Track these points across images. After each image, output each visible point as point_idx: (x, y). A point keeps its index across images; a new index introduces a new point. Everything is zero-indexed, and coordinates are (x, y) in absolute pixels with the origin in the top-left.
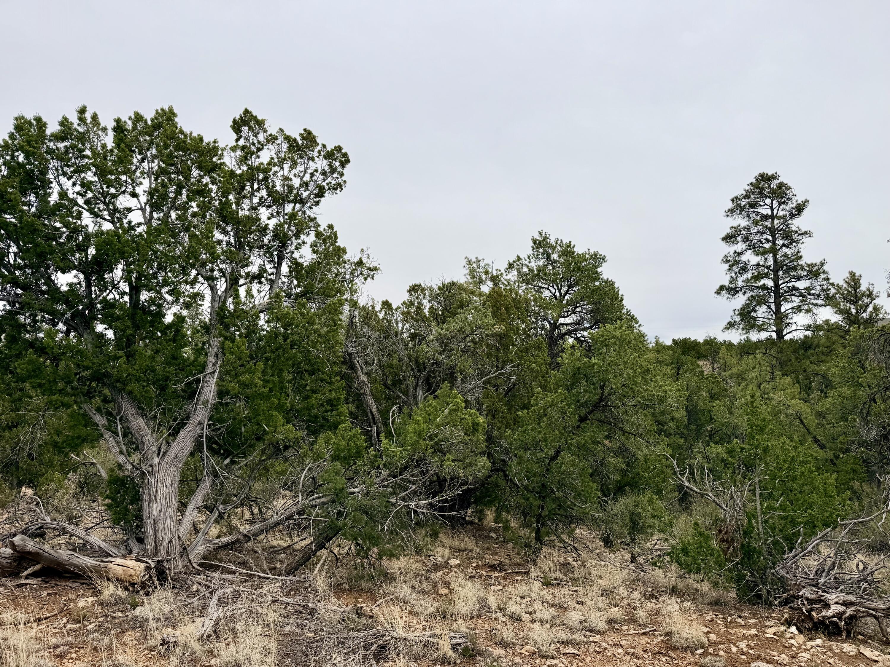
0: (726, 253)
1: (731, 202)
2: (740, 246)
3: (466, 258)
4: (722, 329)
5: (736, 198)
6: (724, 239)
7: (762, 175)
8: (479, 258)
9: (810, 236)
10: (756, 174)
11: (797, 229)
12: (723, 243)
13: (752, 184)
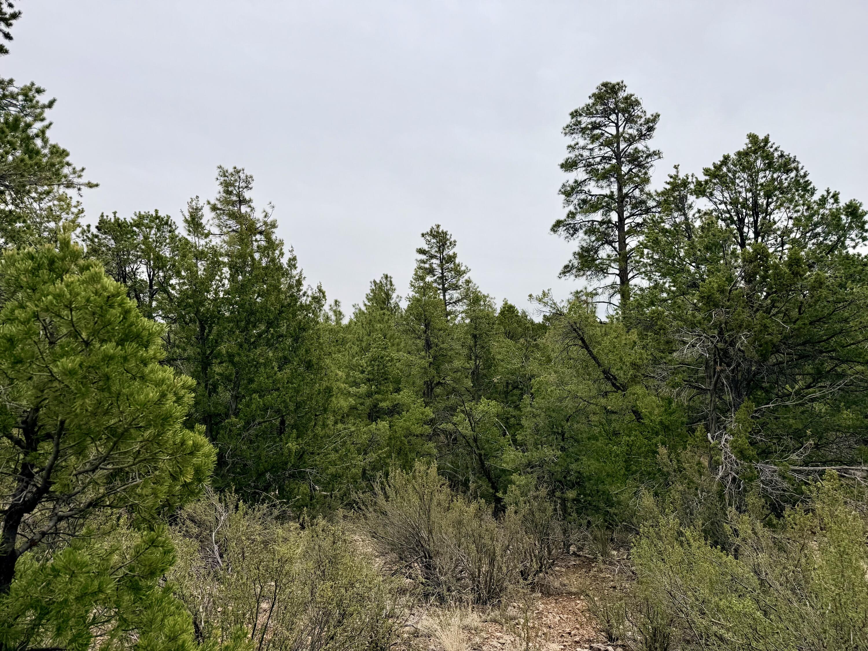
0: (564, 181)
1: (570, 117)
2: (580, 174)
3: (220, 167)
4: (558, 274)
5: (576, 111)
6: (562, 166)
7: (605, 85)
8: (239, 168)
9: (660, 158)
10: (599, 83)
11: (645, 149)
12: (561, 171)
13: (594, 95)
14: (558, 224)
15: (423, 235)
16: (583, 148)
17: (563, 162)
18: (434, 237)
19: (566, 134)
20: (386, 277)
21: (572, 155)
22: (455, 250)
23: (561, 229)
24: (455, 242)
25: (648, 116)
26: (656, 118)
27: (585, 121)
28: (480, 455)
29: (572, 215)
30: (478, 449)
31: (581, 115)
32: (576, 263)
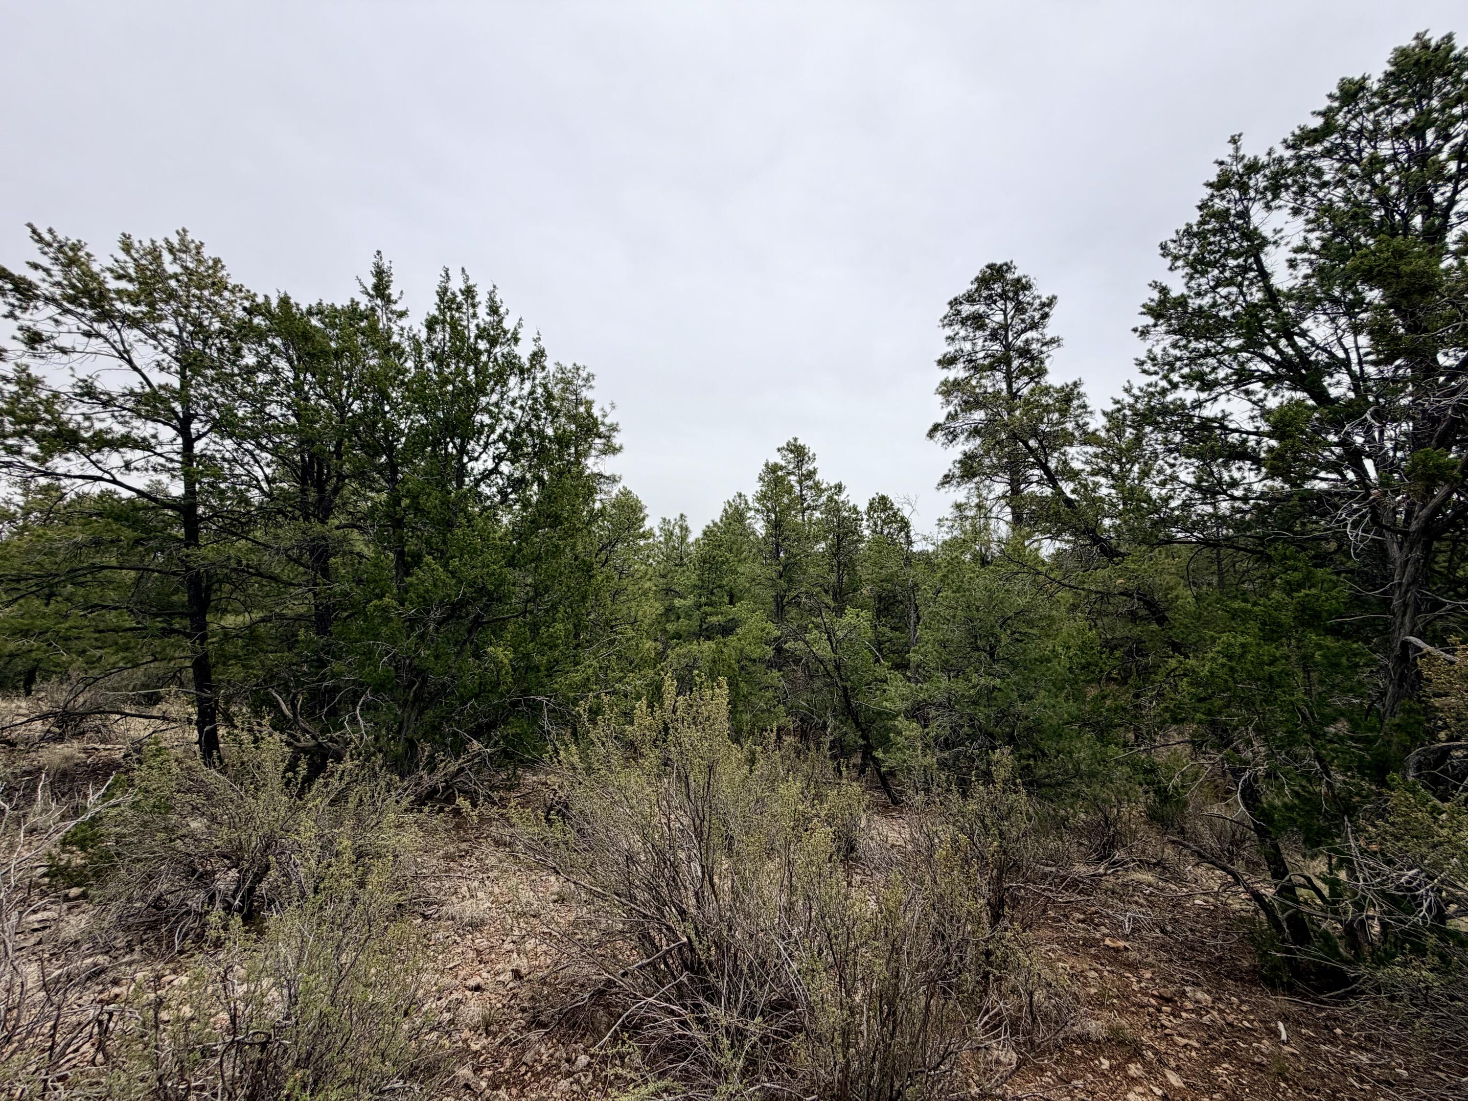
14: (936, 428)
15: (779, 450)
16: (964, 339)
17: (940, 357)
18: (792, 451)
19: (944, 326)
20: (740, 495)
21: (951, 349)
22: (815, 464)
23: (939, 434)
24: (814, 455)
25: (1044, 299)
26: (1051, 302)
27: (967, 309)
28: (845, 689)
29: (952, 417)
30: (842, 679)
31: (961, 303)
32: (957, 472)
